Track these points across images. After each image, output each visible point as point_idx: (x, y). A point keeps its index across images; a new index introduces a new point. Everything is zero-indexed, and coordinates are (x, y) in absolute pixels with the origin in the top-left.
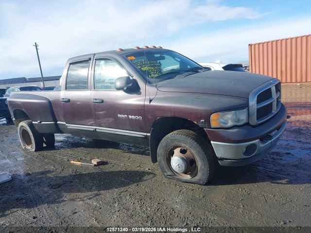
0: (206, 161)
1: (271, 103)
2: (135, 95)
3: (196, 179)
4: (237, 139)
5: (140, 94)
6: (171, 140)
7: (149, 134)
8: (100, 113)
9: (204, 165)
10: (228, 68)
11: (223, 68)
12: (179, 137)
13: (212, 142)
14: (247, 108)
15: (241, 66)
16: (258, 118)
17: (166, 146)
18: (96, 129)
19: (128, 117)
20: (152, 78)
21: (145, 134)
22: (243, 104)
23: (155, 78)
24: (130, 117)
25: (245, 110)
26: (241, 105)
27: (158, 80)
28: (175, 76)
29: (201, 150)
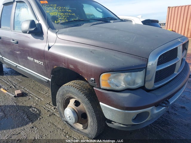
0: (95, 120)
1: (175, 65)
2: (39, 40)
3: (86, 131)
4: (126, 106)
5: (43, 39)
6: (66, 91)
7: (50, 80)
8: (17, 52)
9: (93, 122)
10: (147, 22)
11: (143, 22)
12: (73, 90)
13: (100, 103)
14: (145, 70)
15: (157, 22)
16: (156, 81)
17: (63, 95)
18: (17, 66)
19: (34, 60)
20: (58, 23)
21: (48, 79)
22: (141, 65)
23: (62, 24)
24: (35, 61)
25: (142, 72)
26: (138, 66)
27: (63, 26)
28: (83, 24)
29: (91, 108)
